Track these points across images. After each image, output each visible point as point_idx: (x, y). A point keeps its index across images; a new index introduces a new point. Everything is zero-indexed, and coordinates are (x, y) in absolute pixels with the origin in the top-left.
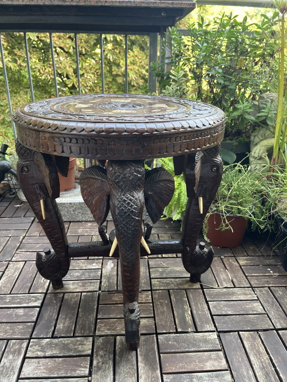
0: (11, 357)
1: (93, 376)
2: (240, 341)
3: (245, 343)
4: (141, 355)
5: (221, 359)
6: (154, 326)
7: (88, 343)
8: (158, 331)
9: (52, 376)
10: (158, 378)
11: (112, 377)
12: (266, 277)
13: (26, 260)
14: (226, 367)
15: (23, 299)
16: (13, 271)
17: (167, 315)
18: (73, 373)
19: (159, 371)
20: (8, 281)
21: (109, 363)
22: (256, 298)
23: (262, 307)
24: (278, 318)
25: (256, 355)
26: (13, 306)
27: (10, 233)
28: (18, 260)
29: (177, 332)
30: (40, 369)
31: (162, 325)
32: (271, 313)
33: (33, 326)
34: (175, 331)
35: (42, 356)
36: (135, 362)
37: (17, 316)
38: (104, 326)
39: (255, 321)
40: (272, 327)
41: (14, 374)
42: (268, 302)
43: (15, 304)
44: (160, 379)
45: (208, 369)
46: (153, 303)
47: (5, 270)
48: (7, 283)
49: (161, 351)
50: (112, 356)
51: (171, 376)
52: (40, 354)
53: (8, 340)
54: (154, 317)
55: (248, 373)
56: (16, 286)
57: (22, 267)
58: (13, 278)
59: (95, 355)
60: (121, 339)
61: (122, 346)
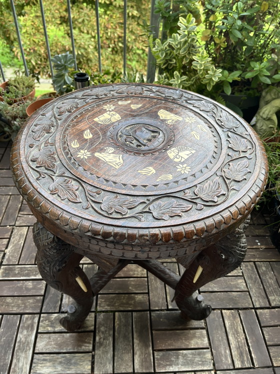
0: (25, 332)
1: (96, 352)
2: (221, 319)
3: (226, 322)
4: (136, 332)
5: (204, 338)
6: (148, 303)
7: (91, 319)
8: (152, 308)
9: (62, 351)
10: (150, 355)
11: (112, 353)
12: (253, 250)
13: (29, 225)
14: (208, 345)
15: (30, 270)
16: (17, 237)
17: (159, 291)
18: (80, 348)
19: (151, 348)
20: (15, 249)
21: (109, 339)
22: (241, 274)
23: (245, 284)
24: (259, 297)
25: (234, 334)
26: (22, 278)
27: (10, 190)
28: (21, 225)
29: (168, 310)
30: (51, 345)
31: (155, 302)
32: (252, 291)
33: (42, 300)
34: (166, 308)
35: (52, 331)
36: (131, 339)
37: (27, 289)
38: (104, 302)
39: (237, 299)
40: (252, 306)
41: (30, 349)
42: (251, 278)
43: (23, 276)
44: (152, 355)
45: (192, 347)
47: (11, 236)
48: (14, 252)
49: (153, 329)
50: (112, 332)
51: (161, 353)
52: (50, 329)
53: (22, 314)
54: (148, 293)
55: (225, 352)
56: (23, 256)
57: (26, 233)
58: (19, 246)
59: (97, 331)
60: (119, 316)
61: (120, 323)
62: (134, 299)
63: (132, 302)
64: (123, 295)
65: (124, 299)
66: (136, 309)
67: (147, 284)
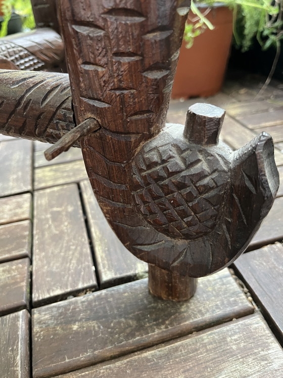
6: (25, 283)
17: (68, 242)
29: (100, 285)
31: (51, 274)
46: (31, 219)
67: (27, 233)
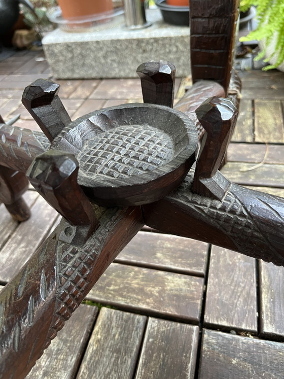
6: (199, 302)
8: (208, 319)
29: (260, 334)
34: (255, 328)
50: (72, 360)
54: (205, 277)
60: (110, 319)
61: (106, 338)
62: (162, 283)
63: (156, 290)
64: (136, 269)
65: (134, 278)
66: (162, 311)
67: (205, 253)
